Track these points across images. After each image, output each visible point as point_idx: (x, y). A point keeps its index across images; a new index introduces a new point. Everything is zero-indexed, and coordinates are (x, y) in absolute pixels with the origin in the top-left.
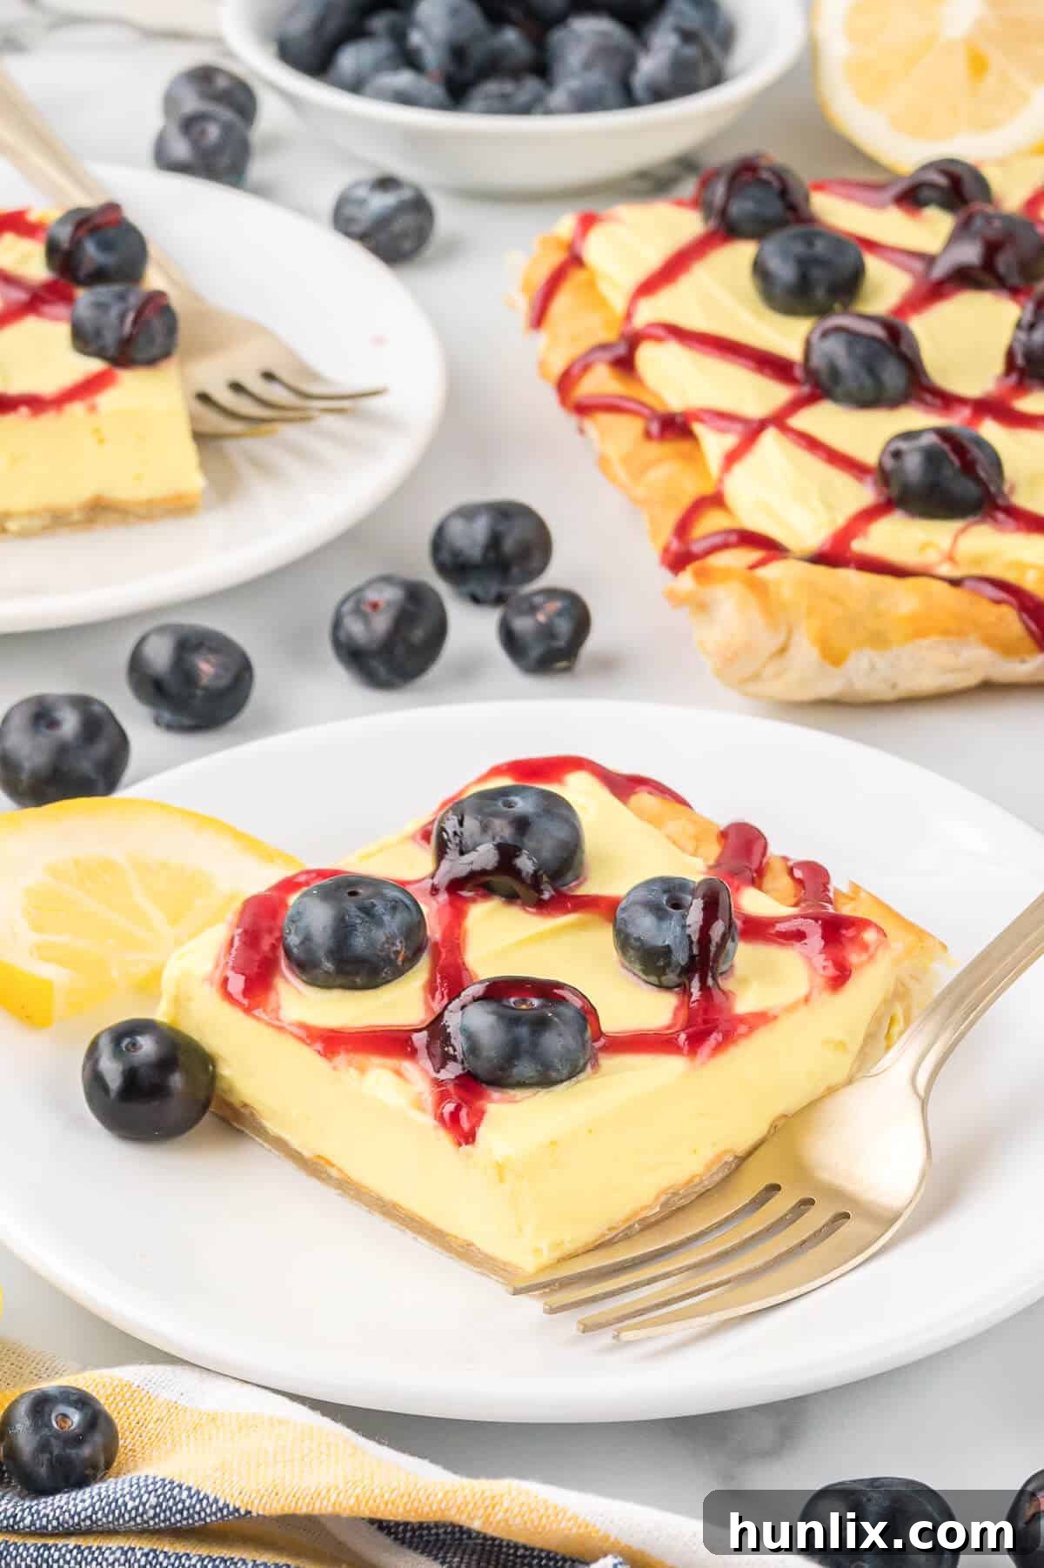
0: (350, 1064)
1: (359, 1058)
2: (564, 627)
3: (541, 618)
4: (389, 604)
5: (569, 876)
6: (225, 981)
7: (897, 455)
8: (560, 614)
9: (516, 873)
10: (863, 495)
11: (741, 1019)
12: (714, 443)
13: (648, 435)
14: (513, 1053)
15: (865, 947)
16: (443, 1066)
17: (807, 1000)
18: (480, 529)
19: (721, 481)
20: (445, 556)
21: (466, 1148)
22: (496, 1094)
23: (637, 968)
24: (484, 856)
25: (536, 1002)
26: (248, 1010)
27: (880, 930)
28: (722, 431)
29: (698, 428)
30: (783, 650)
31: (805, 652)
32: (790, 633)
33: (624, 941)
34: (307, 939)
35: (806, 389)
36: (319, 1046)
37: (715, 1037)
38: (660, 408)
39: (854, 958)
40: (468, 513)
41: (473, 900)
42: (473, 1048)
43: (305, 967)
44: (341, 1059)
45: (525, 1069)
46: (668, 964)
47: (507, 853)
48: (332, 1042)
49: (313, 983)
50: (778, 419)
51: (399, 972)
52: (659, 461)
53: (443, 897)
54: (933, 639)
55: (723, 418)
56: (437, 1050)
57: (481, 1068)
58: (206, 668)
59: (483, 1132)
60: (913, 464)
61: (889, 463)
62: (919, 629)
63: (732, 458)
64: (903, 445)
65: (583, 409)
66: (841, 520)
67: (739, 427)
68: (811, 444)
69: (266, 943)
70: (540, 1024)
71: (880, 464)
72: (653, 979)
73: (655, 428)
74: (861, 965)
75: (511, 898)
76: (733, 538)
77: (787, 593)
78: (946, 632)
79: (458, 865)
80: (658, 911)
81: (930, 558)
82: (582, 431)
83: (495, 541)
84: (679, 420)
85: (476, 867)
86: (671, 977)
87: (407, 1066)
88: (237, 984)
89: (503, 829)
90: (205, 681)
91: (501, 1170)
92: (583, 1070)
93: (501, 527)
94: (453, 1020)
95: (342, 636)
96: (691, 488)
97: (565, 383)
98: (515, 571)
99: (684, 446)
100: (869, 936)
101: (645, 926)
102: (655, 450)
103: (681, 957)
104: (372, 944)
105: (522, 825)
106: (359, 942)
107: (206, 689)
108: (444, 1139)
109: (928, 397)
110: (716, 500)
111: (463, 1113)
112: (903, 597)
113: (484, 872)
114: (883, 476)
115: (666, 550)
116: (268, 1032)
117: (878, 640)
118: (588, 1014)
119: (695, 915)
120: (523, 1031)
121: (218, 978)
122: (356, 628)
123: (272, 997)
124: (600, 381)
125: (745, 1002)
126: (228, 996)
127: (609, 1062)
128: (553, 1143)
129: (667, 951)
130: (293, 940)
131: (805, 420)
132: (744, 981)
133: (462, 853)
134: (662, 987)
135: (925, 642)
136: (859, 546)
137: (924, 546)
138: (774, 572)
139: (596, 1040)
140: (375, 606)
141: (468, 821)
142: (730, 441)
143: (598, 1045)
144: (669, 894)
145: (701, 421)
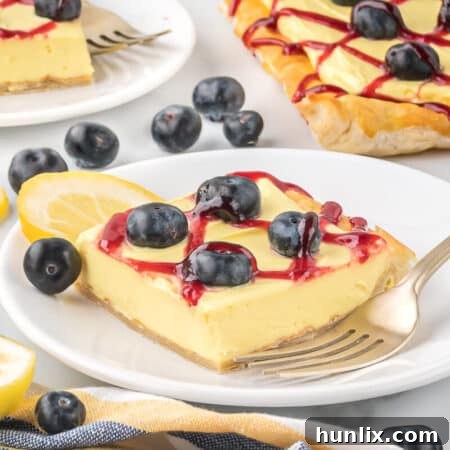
0: (148, 275)
1: (153, 273)
2: (252, 125)
3: (242, 121)
4: (177, 116)
5: (253, 213)
6: (100, 243)
7: (394, 54)
8: (250, 120)
9: (230, 209)
10: (380, 72)
11: (319, 269)
12: (313, 54)
13: (284, 53)
14: (217, 271)
15: (376, 247)
16: (187, 276)
17: (349, 265)
18: (214, 87)
19: (317, 68)
20: (199, 100)
21: (193, 307)
22: (208, 289)
23: (276, 247)
24: (216, 201)
25: (229, 252)
26: (108, 253)
27: (384, 241)
28: (317, 49)
29: (306, 49)
30: (347, 131)
31: (357, 131)
32: (351, 123)
33: (272, 236)
34: (135, 225)
35: (352, 32)
36: (136, 267)
37: (307, 274)
38: (288, 42)
39: (371, 250)
40: (208, 82)
41: (211, 220)
42: (200, 269)
43: (134, 238)
44: (145, 273)
45: (221, 278)
46: (289, 245)
47: (226, 201)
48: (142, 267)
49: (137, 245)
50: (342, 44)
51: (174, 243)
52: (289, 63)
53: (197, 218)
54: (412, 127)
55: (316, 44)
56: (185, 271)
57: (203, 278)
58: (99, 140)
59: (201, 302)
60: (401, 57)
61: (390, 58)
62: (406, 123)
63: (321, 59)
64: (396, 50)
65: (255, 45)
66: (370, 81)
67: (323, 47)
68: (356, 53)
69: (120, 230)
70: (230, 260)
71: (387, 60)
72: (283, 252)
73: (287, 50)
74: (374, 254)
75: (227, 220)
76: (324, 88)
77: (349, 106)
78: (417, 124)
79: (205, 205)
80: (287, 224)
81: (409, 96)
82: (254, 55)
83: (221, 92)
84: (298, 46)
85: (213, 205)
86: (290, 251)
87: (173, 278)
88: (105, 244)
89: (225, 191)
90: (99, 145)
91: (207, 316)
92: (247, 281)
93: (224, 86)
94: (193, 258)
95: (156, 129)
96: (304, 72)
97: (246, 37)
98: (230, 105)
99: (301, 57)
100: (379, 242)
101: (281, 229)
102: (287, 58)
103: (295, 242)
104: (163, 228)
105: (233, 189)
106: (157, 227)
107: (100, 148)
108: (184, 303)
109: (405, 35)
110: (316, 76)
111: (194, 293)
112: (399, 111)
113: (216, 208)
114: (387, 64)
115: (295, 96)
116: (115, 262)
117: (389, 127)
118: (252, 262)
119: (302, 226)
120: (222, 262)
121: (97, 242)
122: (163, 127)
123: (119, 249)
124: (262, 33)
125: (322, 262)
126: (101, 248)
127: (258, 281)
128: (231, 307)
129: (289, 239)
130: (130, 226)
131: (353, 44)
132: (322, 256)
133: (207, 200)
134: (286, 256)
135: (409, 129)
136: (378, 91)
137: (407, 92)
138: (343, 99)
139: (254, 271)
140: (170, 117)
141: (210, 187)
142: (320, 53)
143: (254, 274)
144: (292, 218)
145: (307, 45)
